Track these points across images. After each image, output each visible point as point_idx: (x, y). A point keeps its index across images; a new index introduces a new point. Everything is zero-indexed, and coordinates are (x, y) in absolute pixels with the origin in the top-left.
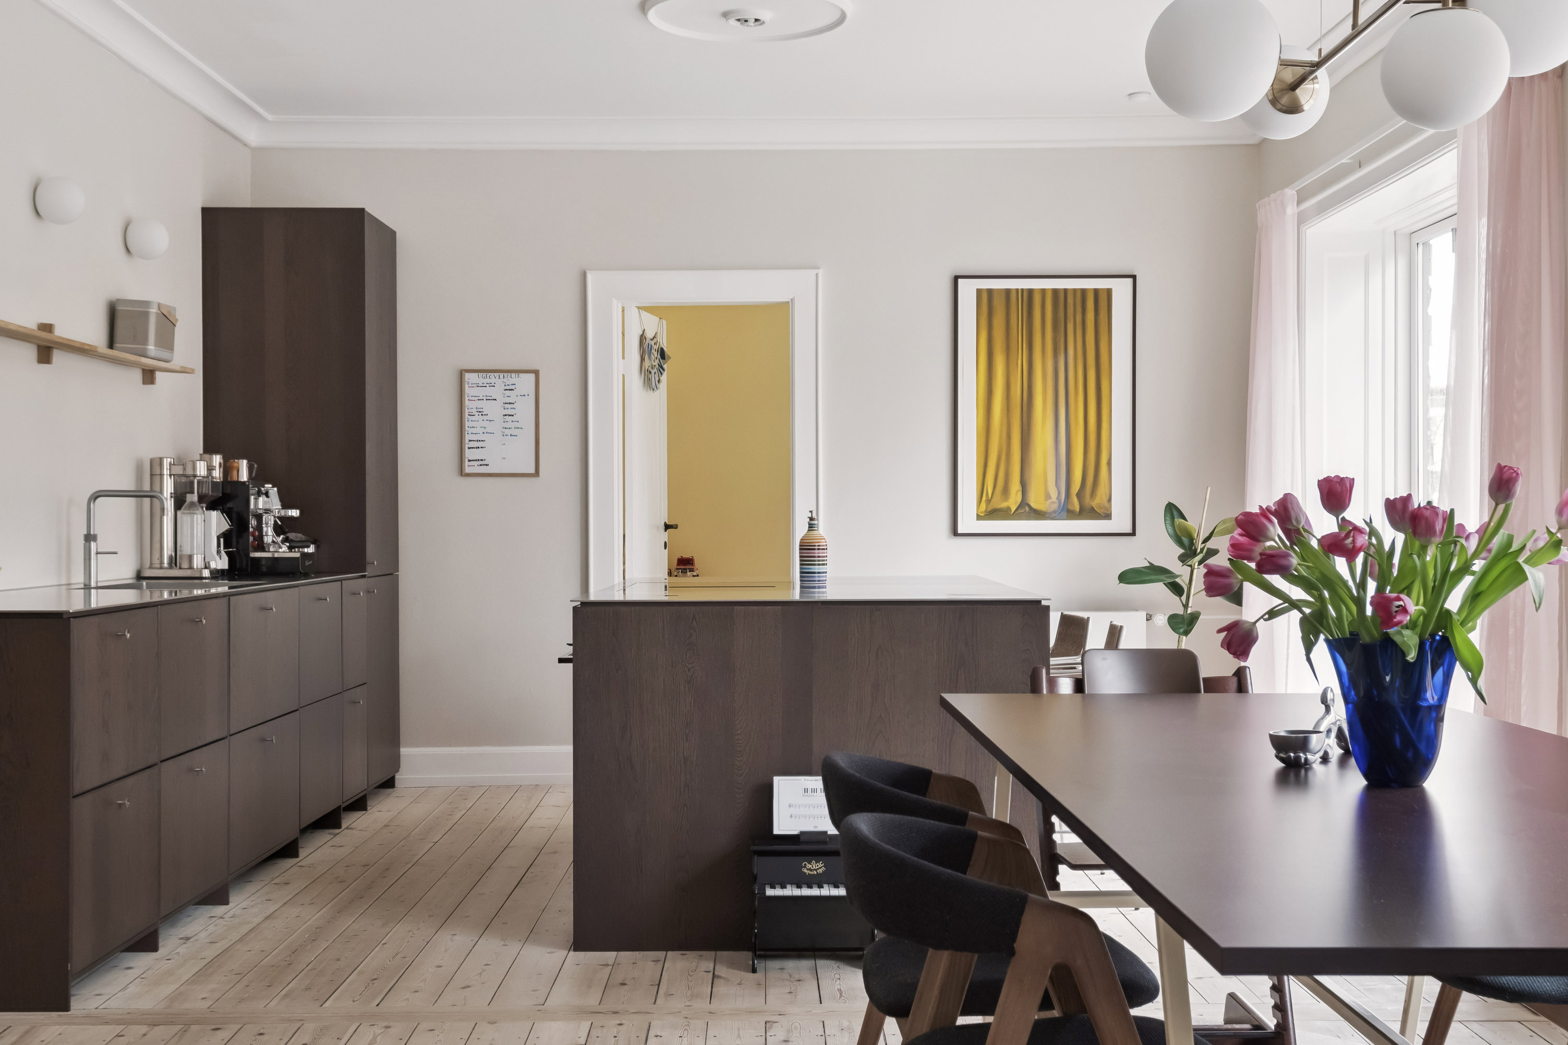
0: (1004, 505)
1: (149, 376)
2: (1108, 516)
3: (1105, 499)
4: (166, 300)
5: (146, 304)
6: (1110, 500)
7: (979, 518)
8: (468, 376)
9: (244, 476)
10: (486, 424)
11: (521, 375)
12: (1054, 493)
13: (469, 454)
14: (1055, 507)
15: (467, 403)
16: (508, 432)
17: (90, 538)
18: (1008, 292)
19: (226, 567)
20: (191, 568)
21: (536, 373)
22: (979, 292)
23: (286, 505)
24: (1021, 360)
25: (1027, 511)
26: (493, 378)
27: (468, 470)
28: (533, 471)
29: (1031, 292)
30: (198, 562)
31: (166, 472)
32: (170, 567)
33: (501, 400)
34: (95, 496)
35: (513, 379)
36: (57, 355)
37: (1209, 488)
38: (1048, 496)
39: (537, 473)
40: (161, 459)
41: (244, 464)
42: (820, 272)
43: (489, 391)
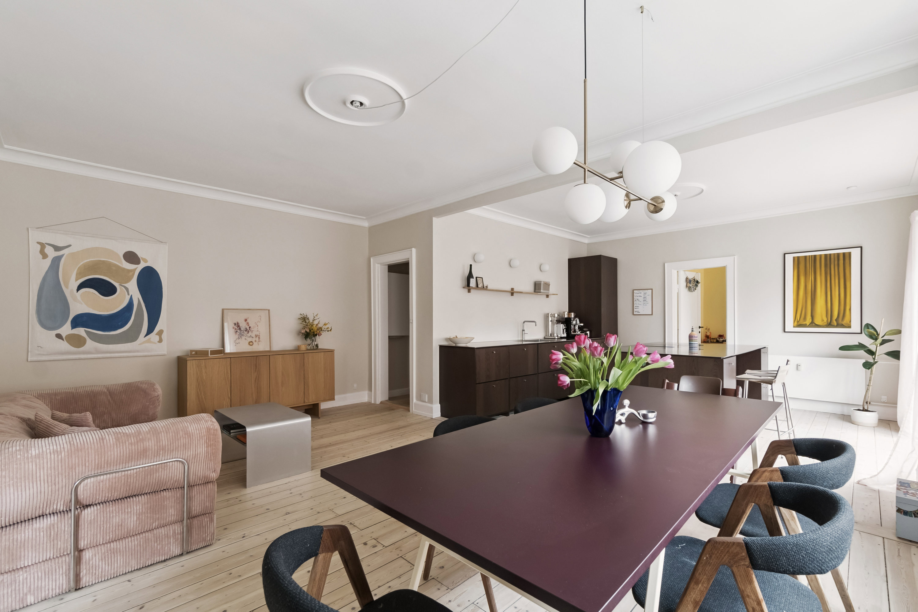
0: (804, 323)
1: (547, 296)
2: (850, 327)
3: (848, 323)
4: (547, 280)
5: (541, 282)
6: (850, 322)
7: (794, 327)
8: (635, 291)
9: (573, 316)
10: (639, 302)
11: (648, 290)
12: (825, 320)
13: (635, 310)
14: (826, 324)
15: (634, 297)
16: (644, 304)
17: (523, 330)
18: (806, 257)
19: (566, 336)
20: (554, 336)
21: (652, 289)
22: (794, 258)
23: (580, 323)
24: (811, 278)
25: (813, 324)
26: (641, 291)
27: (635, 314)
28: (651, 314)
29: (815, 256)
30: (555, 335)
31: (550, 316)
32: (551, 336)
33: (643, 296)
34: (524, 322)
35: (646, 291)
36: (515, 294)
37: (883, 319)
38: (823, 320)
39: (652, 314)
40: (549, 313)
41: (573, 314)
42: (736, 257)
43: (640, 294)
